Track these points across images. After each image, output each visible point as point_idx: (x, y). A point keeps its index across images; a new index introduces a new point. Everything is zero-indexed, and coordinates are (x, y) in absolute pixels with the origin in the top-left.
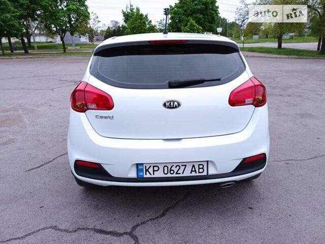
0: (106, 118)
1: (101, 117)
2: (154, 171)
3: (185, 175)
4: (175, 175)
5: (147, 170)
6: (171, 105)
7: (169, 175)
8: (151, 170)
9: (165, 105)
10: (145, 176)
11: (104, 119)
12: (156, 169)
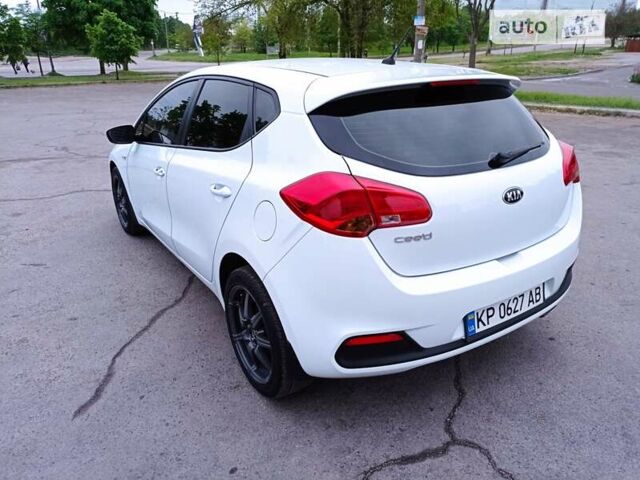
0: (417, 238)
1: (408, 239)
2: (488, 317)
3: (524, 310)
4: (513, 316)
5: (479, 320)
6: (513, 197)
7: (507, 318)
8: (484, 318)
9: (506, 199)
10: (478, 331)
11: (413, 241)
12: (491, 312)
